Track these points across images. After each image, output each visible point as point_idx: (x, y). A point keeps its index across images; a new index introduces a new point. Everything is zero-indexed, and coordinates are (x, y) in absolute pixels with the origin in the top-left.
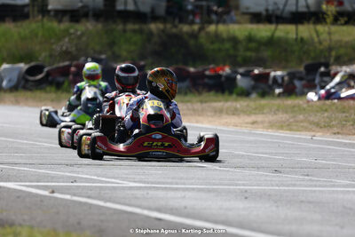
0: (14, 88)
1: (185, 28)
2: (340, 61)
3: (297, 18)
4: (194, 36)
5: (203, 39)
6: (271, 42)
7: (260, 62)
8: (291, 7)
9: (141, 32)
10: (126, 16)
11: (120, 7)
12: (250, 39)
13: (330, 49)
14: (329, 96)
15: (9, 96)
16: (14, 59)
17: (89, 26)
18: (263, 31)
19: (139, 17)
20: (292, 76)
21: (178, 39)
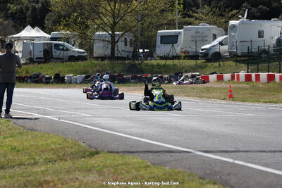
0: (81, 83)
1: (137, 62)
2: (186, 72)
3: (174, 58)
4: (140, 64)
5: (143, 66)
6: (165, 66)
7: (161, 73)
8: (171, 55)
9: (123, 63)
10: (118, 58)
11: (116, 55)
12: (158, 65)
13: (183, 68)
14: (180, 83)
15: (78, 86)
16: (81, 74)
17: (106, 62)
18: (162, 62)
19: (124, 59)
20: (170, 77)
21: (134, 66)
